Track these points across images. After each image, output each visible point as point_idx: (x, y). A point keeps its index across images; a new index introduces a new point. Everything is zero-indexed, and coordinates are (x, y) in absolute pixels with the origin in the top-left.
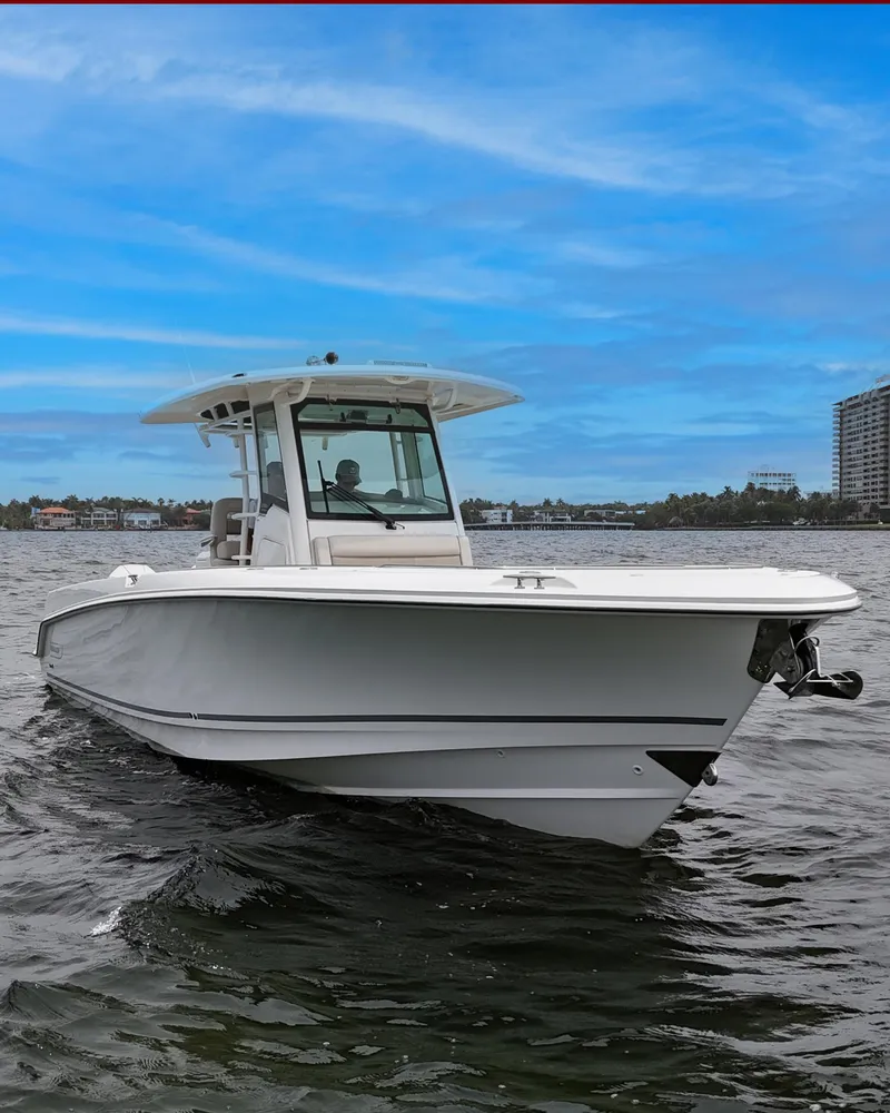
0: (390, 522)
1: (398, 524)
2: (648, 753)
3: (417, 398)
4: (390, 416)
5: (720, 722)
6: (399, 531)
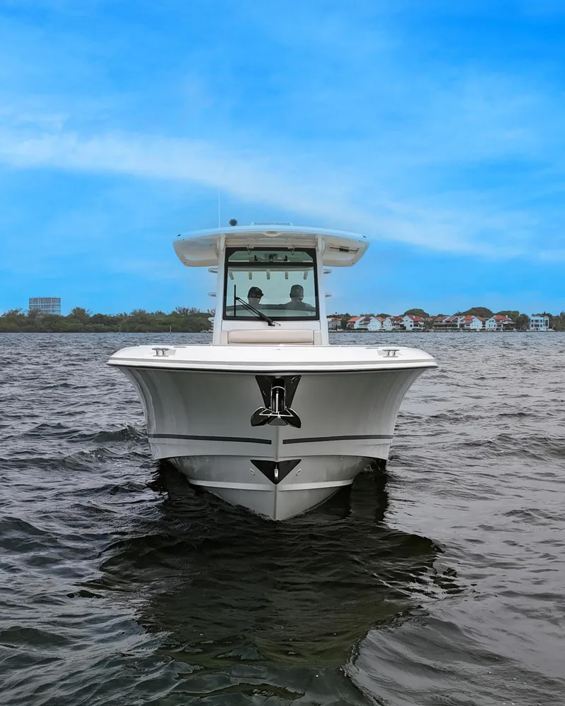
0: (270, 321)
1: (276, 323)
2: (251, 461)
3: (309, 245)
4: (286, 257)
5: (269, 442)
6: (277, 327)
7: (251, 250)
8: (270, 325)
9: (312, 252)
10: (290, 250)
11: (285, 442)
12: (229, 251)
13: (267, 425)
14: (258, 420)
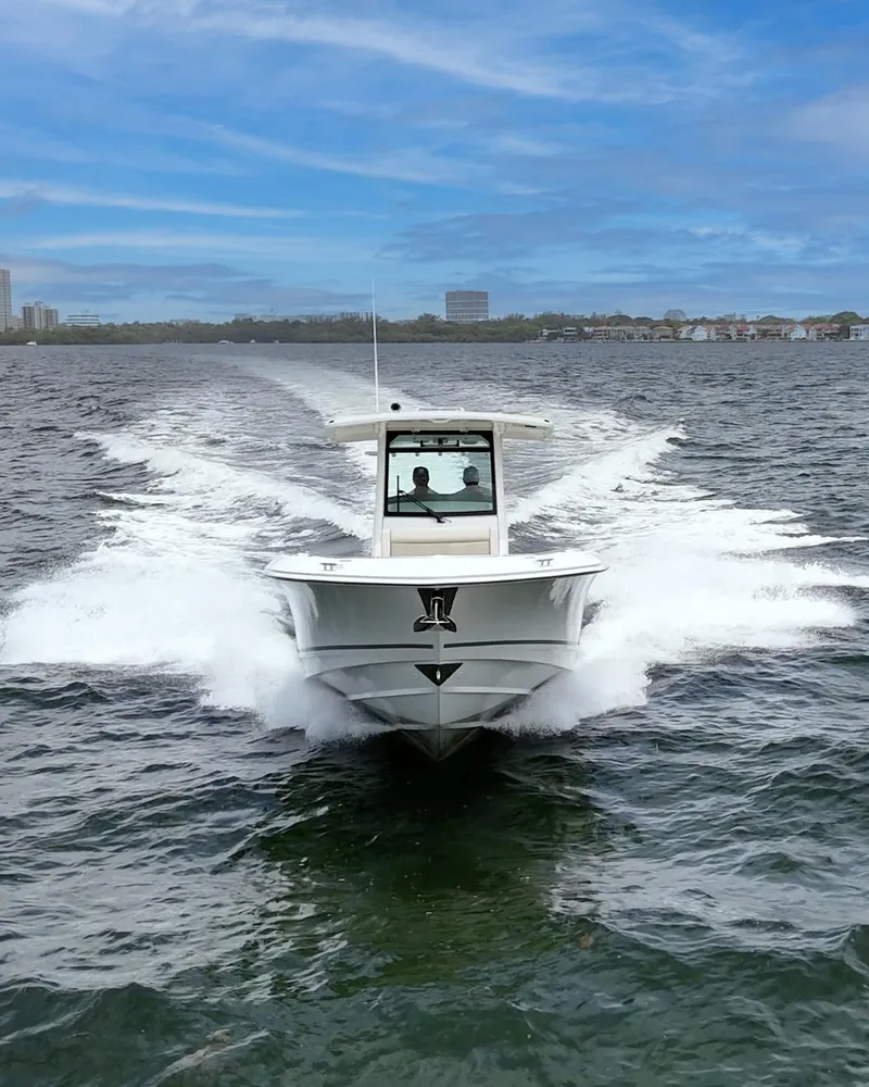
0: (440, 517)
1: (446, 520)
2: (416, 666)
4: (458, 441)
5: (431, 647)
6: (447, 523)
7: (417, 433)
8: (439, 521)
9: (488, 435)
10: (463, 433)
11: (446, 646)
12: (391, 435)
13: (427, 631)
14: (420, 627)
